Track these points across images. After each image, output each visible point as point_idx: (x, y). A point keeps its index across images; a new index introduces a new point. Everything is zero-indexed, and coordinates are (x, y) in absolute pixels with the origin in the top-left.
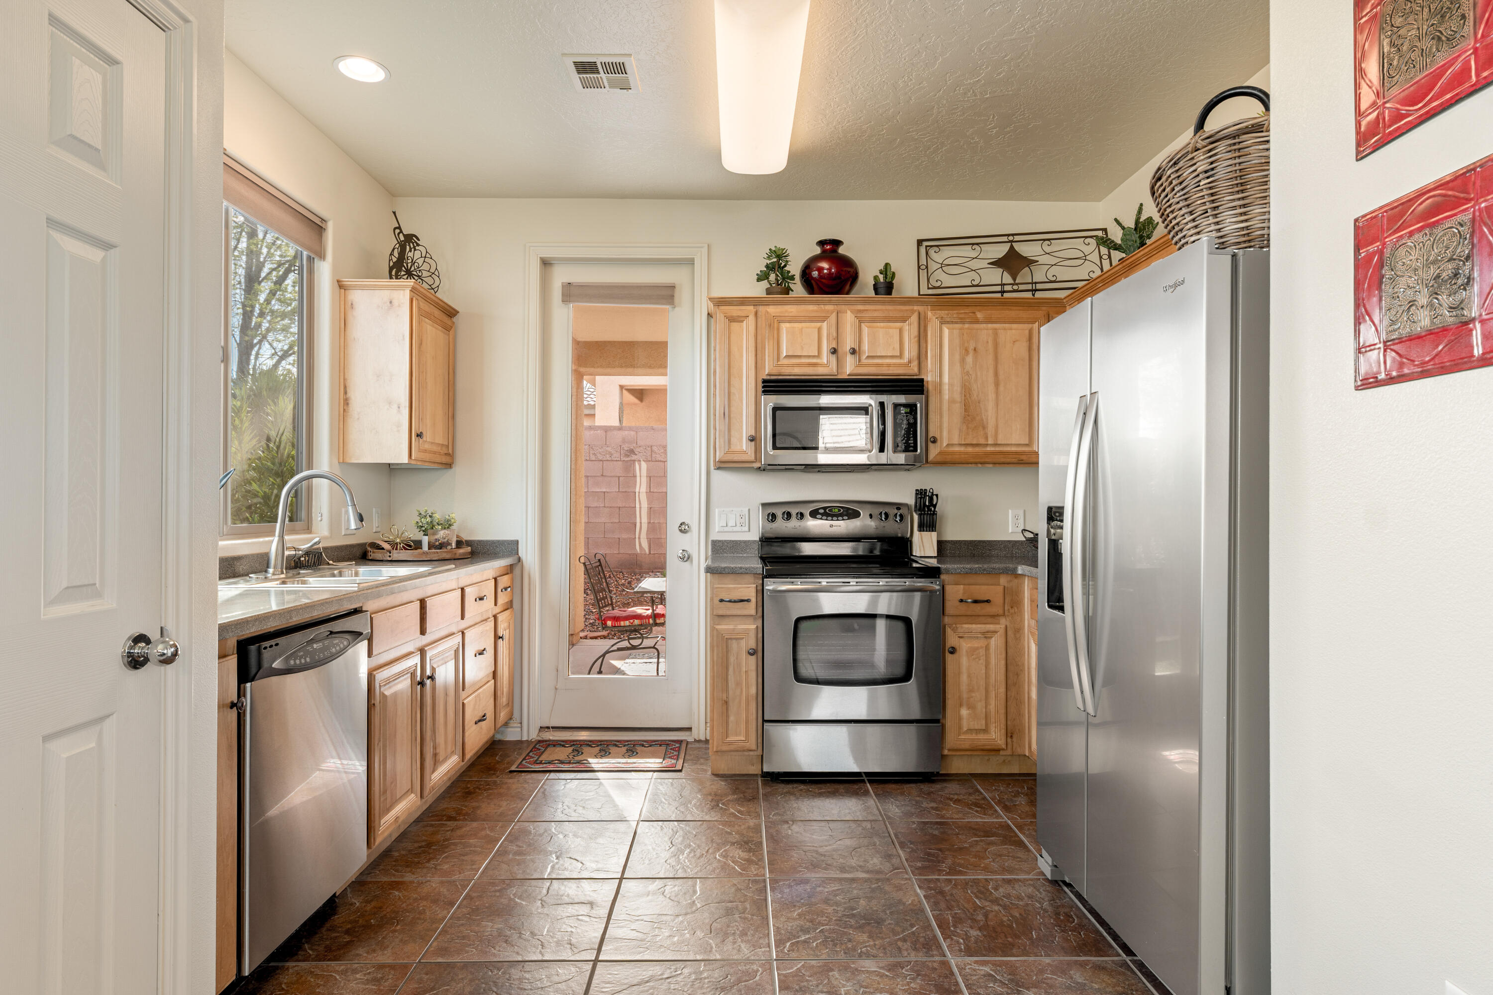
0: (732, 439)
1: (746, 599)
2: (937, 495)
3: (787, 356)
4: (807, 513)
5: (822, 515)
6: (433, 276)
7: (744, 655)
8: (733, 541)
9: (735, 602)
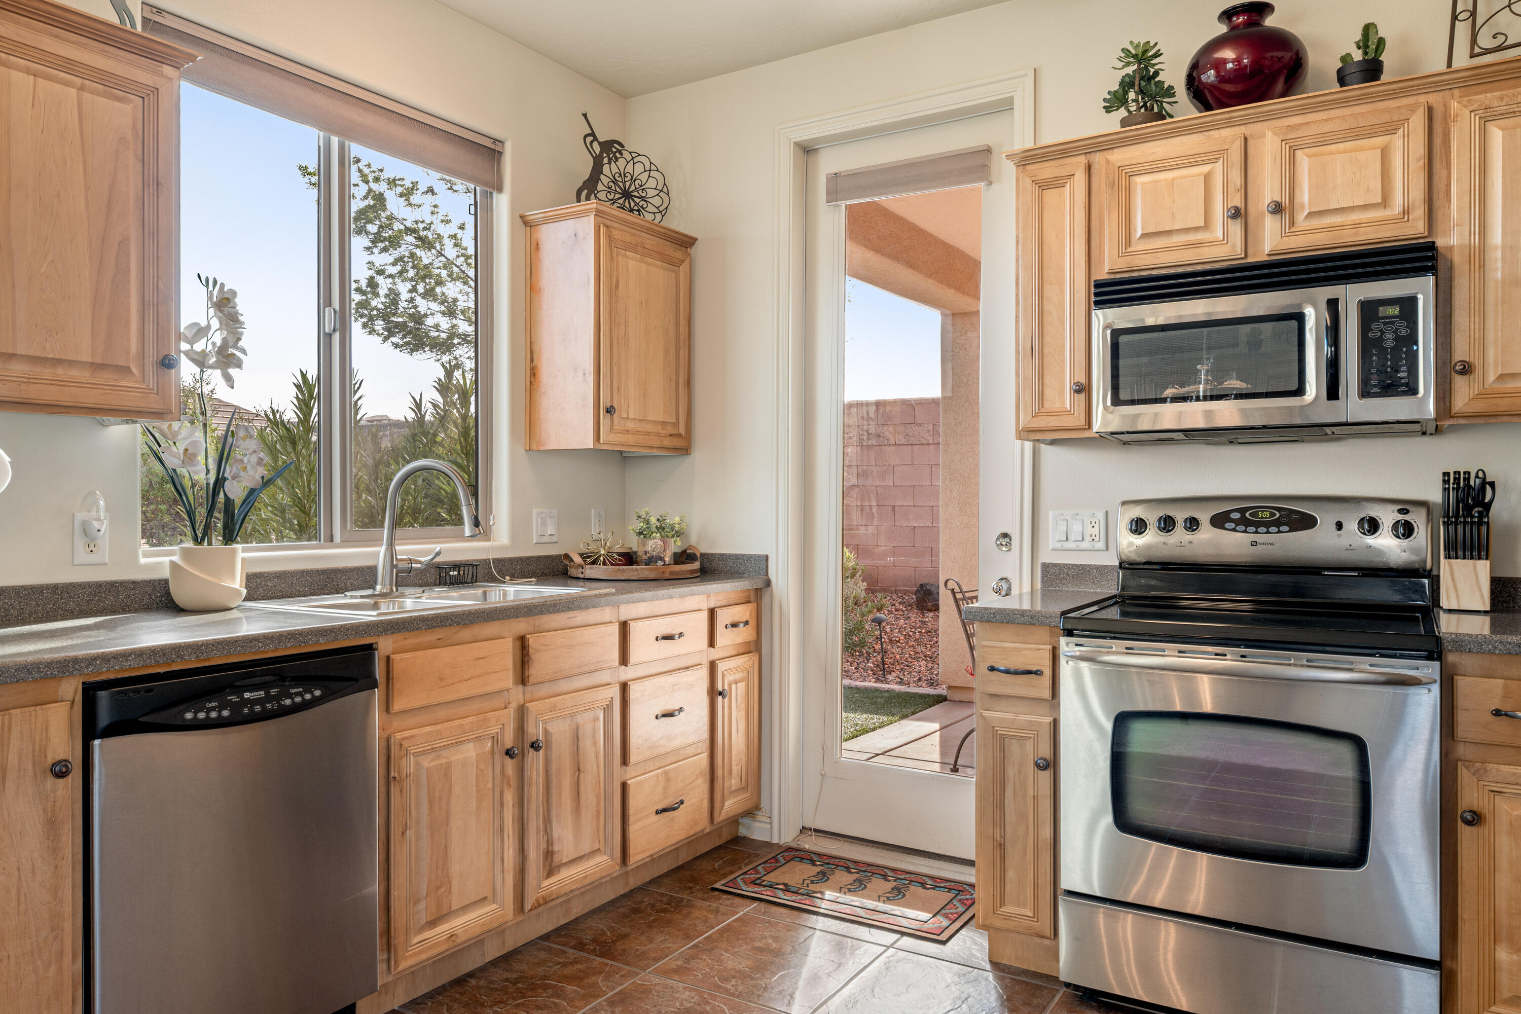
0: (1047, 392)
1: (1034, 669)
2: (1492, 484)
3: (1144, 236)
4: (1204, 517)
5: (1237, 522)
6: (662, 194)
7: (1030, 767)
8: (1078, 566)
9: (1016, 673)
